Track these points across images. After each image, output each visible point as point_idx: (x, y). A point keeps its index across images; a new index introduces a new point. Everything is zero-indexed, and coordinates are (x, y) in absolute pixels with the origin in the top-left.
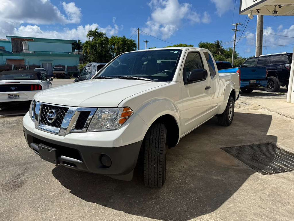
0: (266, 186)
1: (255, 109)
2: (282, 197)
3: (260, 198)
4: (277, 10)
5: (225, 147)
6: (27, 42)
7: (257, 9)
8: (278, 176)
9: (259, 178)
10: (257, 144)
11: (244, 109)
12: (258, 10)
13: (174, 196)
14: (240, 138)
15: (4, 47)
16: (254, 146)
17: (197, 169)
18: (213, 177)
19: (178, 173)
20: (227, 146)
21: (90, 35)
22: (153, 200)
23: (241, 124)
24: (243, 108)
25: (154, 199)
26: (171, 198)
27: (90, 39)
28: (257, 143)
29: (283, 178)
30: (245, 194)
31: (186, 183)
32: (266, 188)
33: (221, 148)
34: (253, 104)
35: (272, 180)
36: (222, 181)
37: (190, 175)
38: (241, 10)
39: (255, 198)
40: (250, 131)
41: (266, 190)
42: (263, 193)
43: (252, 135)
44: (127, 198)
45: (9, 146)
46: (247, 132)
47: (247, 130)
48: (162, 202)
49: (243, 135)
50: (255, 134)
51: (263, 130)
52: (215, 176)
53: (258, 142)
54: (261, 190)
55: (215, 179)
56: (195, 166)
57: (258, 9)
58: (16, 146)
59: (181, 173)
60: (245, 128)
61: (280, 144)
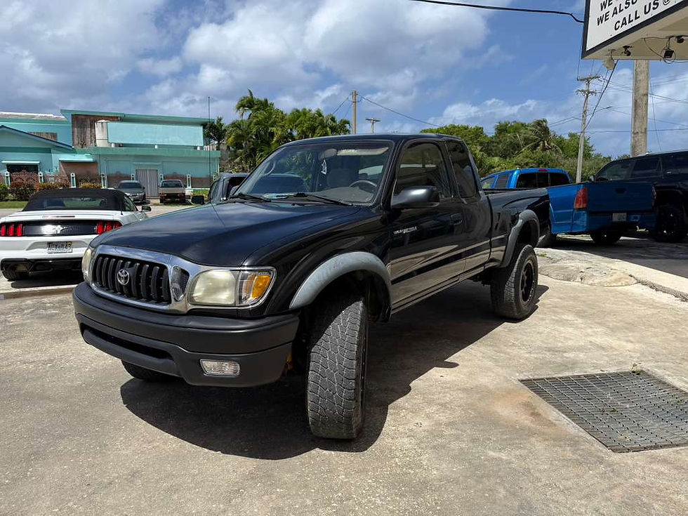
0: (616, 480)
1: (620, 284)
2: (653, 510)
3: (597, 511)
4: (671, 49)
5: (531, 377)
6: (104, 124)
7: (624, 47)
8: (651, 457)
9: (601, 460)
10: (611, 372)
11: (591, 285)
12: (626, 47)
13: (386, 497)
14: (571, 355)
15: (56, 134)
16: (605, 377)
17: (453, 432)
18: (489, 452)
19: (406, 440)
20: (536, 377)
21: (244, 106)
22: (335, 505)
23: (580, 321)
24: (590, 282)
25: (338, 501)
26: (379, 502)
27: (242, 115)
28: (613, 370)
29: (665, 461)
30: (561, 498)
31: (421, 466)
32: (615, 486)
33: (522, 381)
34: (615, 273)
35: (635, 466)
36: (510, 463)
37: (434, 447)
38: (587, 50)
39: (583, 510)
40: (599, 340)
41: (615, 491)
42: (607, 499)
43: (603, 348)
44: (273, 496)
45: (34, 361)
46: (591, 342)
47: (591, 336)
48: (354, 511)
49: (580, 349)
50: (612, 348)
51: (631, 339)
52: (494, 450)
53: (616, 368)
54: (603, 491)
55: (493, 459)
56: (450, 424)
57: (629, 47)
58: (50, 361)
59: (413, 442)
60: (589, 331)
61: (669, 375)
